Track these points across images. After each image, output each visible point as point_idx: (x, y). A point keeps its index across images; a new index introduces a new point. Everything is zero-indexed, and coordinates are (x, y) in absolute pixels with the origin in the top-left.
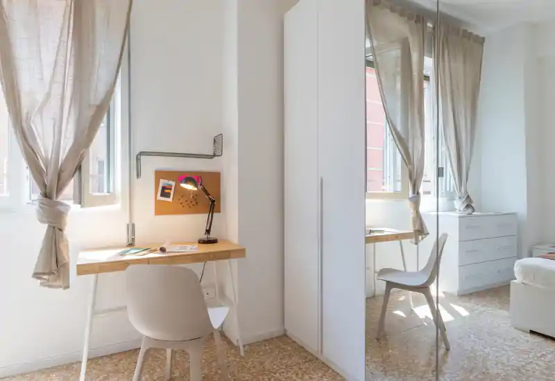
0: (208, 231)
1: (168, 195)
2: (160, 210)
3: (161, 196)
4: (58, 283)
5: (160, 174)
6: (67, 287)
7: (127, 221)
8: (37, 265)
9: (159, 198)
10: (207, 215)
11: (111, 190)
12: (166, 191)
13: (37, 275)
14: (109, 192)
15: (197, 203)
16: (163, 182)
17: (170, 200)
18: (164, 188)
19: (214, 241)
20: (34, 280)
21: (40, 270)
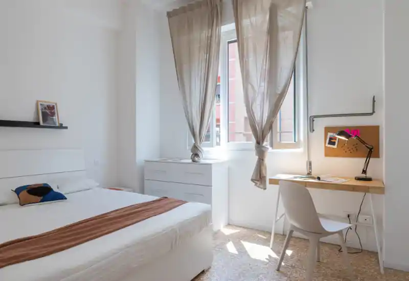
0: (364, 172)
1: (334, 144)
2: (328, 153)
3: (329, 144)
4: (261, 186)
5: (328, 130)
6: (265, 189)
7: (307, 159)
8: (253, 176)
9: (327, 145)
10: (366, 159)
11: (297, 140)
12: (333, 141)
13: (252, 180)
14: (295, 141)
15: (357, 149)
16: (330, 134)
17: (335, 147)
18: (331, 139)
19: (370, 179)
20: (252, 182)
21: (254, 179)
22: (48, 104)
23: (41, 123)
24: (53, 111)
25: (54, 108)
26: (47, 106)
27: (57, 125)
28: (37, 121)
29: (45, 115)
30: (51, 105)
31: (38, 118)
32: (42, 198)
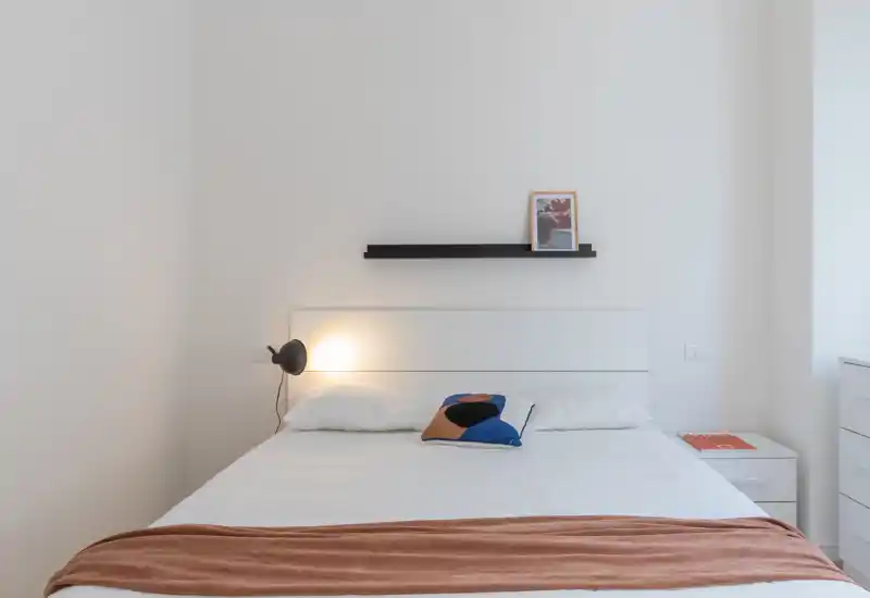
22: (554, 197)
23: (535, 248)
24: (565, 214)
25: (569, 207)
26: (553, 202)
27: (574, 248)
28: (526, 243)
29: (545, 227)
30: (562, 198)
31: (530, 236)
32: (463, 430)
